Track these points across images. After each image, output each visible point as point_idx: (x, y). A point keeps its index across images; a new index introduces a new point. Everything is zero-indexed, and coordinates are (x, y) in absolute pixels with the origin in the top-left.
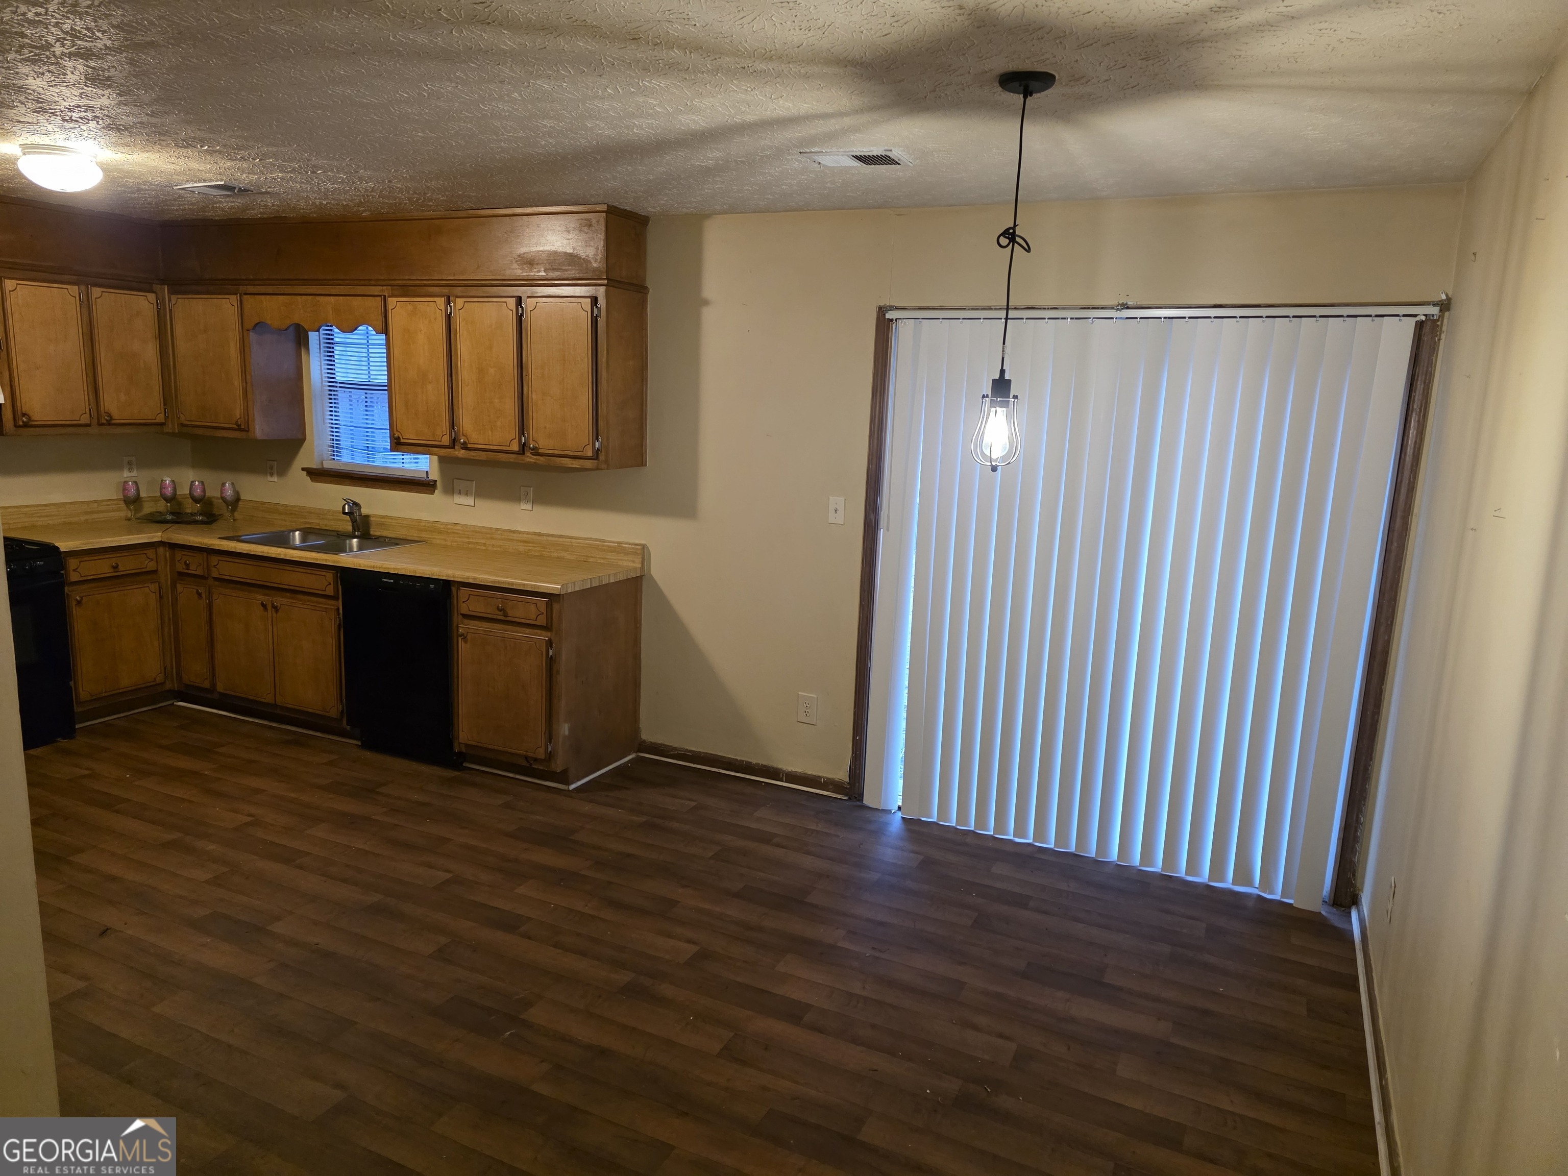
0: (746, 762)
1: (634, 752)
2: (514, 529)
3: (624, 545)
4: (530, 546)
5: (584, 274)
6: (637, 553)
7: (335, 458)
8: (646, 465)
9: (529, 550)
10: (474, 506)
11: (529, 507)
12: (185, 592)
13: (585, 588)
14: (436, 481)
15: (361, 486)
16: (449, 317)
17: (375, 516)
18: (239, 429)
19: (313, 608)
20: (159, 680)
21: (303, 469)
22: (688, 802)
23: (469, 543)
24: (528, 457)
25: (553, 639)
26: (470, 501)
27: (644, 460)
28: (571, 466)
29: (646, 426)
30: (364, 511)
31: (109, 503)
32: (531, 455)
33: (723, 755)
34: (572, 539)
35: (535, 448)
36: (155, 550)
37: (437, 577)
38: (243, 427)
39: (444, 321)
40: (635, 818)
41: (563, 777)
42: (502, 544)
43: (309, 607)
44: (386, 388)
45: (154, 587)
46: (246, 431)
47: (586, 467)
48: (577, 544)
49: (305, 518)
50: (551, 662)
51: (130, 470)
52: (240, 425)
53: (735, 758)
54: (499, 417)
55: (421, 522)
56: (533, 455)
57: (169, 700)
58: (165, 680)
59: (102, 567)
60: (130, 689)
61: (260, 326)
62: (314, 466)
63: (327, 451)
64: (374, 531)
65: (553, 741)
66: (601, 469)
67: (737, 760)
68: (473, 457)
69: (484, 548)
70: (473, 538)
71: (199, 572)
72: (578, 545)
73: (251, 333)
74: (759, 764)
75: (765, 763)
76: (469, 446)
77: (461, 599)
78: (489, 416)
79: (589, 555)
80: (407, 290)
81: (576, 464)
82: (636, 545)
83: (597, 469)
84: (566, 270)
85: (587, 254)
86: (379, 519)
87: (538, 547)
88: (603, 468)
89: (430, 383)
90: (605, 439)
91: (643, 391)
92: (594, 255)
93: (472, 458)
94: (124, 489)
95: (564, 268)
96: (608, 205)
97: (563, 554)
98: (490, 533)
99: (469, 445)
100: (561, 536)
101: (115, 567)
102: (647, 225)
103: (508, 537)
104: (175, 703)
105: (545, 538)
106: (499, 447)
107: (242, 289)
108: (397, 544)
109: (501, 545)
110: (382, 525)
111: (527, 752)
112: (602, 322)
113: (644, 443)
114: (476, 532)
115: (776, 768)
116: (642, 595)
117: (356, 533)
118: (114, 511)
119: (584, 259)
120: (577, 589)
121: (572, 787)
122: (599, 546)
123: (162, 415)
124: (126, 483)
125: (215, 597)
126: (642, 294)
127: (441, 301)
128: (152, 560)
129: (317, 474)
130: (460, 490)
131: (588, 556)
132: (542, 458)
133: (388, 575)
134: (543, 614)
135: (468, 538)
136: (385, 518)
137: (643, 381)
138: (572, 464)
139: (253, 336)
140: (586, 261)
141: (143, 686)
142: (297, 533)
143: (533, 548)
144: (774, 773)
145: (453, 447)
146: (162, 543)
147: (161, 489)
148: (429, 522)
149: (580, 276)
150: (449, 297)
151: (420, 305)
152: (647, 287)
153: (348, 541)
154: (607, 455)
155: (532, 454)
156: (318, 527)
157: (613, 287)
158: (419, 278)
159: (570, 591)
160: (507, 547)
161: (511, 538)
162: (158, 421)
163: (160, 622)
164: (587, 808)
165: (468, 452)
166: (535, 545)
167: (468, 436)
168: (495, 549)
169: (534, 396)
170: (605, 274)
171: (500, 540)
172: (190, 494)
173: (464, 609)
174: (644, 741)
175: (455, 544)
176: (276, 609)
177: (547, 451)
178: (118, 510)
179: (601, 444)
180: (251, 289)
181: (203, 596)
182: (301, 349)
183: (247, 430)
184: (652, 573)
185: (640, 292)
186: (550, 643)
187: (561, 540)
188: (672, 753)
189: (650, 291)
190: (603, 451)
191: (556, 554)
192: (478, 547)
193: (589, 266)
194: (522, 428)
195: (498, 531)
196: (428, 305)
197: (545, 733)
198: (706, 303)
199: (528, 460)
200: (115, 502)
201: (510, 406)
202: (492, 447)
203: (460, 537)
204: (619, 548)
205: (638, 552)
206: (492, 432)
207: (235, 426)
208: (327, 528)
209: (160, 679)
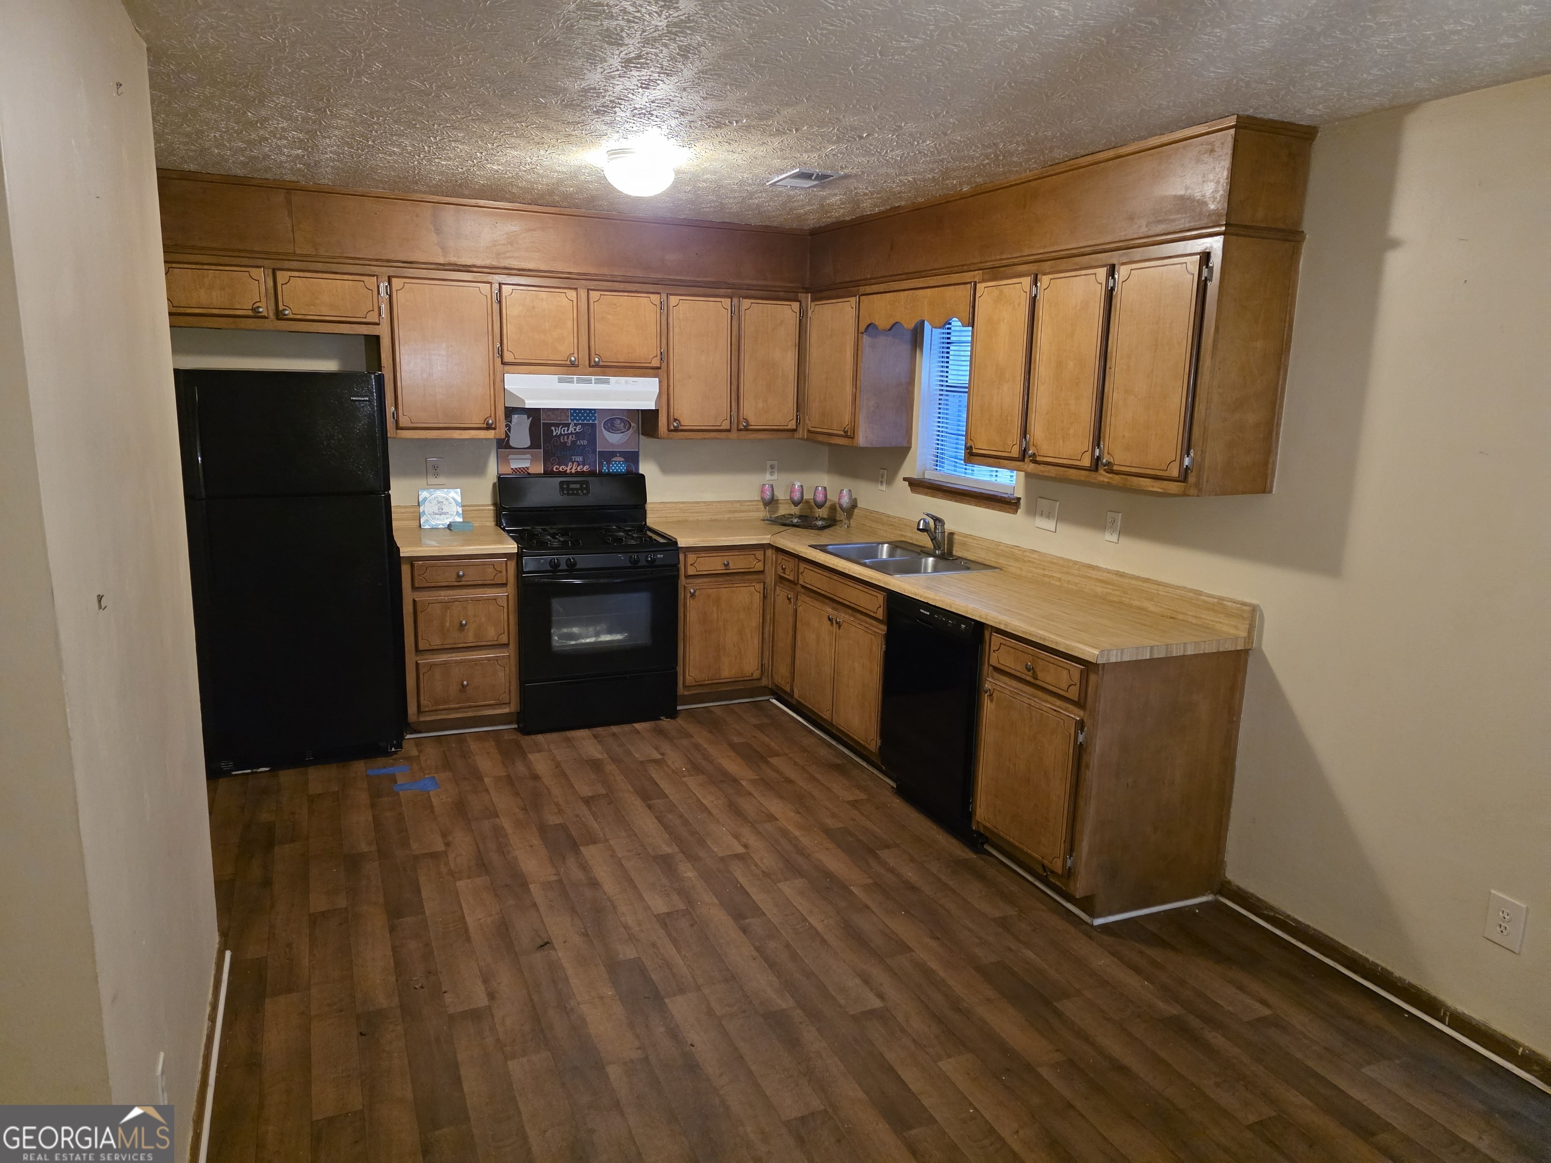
0: (1382, 968)
1: (1212, 892)
2: (1095, 564)
3: (1226, 603)
4: (1108, 588)
5: (1195, 222)
6: (1243, 617)
7: (938, 468)
8: (1270, 492)
9: (1108, 593)
10: (1055, 532)
11: (1114, 538)
12: (782, 594)
13: (1140, 658)
14: (1020, 499)
15: (951, 500)
16: (1034, 300)
17: (961, 534)
18: (846, 435)
19: (865, 629)
20: (755, 676)
21: (905, 479)
22: (1257, 1005)
23: (1044, 576)
24: (1101, 475)
25: (1086, 720)
26: (1050, 525)
27: (1268, 485)
28: (1151, 489)
29: (1278, 434)
30: (949, 527)
31: (750, 504)
32: (1104, 473)
33: (1345, 944)
34: (1159, 585)
35: (1109, 464)
36: (763, 552)
37: (970, 617)
38: (849, 434)
39: (1028, 305)
40: (1161, 1004)
41: (1088, 904)
42: (1078, 581)
43: (863, 628)
44: (967, 390)
45: (759, 587)
46: (851, 438)
47: (1170, 492)
48: (1164, 593)
49: (901, 531)
50: (1080, 751)
51: (772, 473)
52: (847, 431)
53: (1364, 955)
54: (1073, 422)
55: (1000, 545)
56: (1107, 472)
57: (765, 696)
58: (761, 677)
59: (715, 564)
60: (729, 680)
61: (871, 328)
62: (915, 475)
63: (930, 462)
64: (957, 552)
65: (1074, 854)
66: (1189, 496)
67: (1367, 960)
68: (1043, 472)
69: (1058, 583)
70: (1049, 570)
71: (791, 578)
72: (1167, 594)
73: (865, 336)
74: (1405, 980)
75: (1414, 981)
76: (1037, 459)
77: (993, 648)
78: (1062, 421)
79: (1179, 610)
80: (996, 272)
81: (1156, 486)
82: (1244, 604)
83: (1185, 495)
84: (1174, 220)
85: (1203, 192)
86: (962, 538)
87: (1118, 590)
88: (1192, 494)
89: (1007, 382)
90: (1199, 453)
91: (1278, 383)
92: (1213, 192)
93: (1041, 474)
94: (763, 491)
95: (1172, 217)
96: (1238, 115)
97: (1147, 604)
98: (1067, 565)
99: (1038, 457)
100: (1147, 580)
101: (727, 565)
102: (1313, 140)
103: (1087, 574)
104: (771, 700)
105: (1127, 581)
106: (1069, 460)
107: (862, 289)
108: (968, 569)
109: (1078, 583)
110: (964, 544)
111: (1043, 858)
112: (1213, 287)
113: (1271, 461)
114: (1053, 563)
115: (1435, 999)
116: (1245, 677)
117: (937, 552)
118: (753, 511)
119: (1198, 201)
120: (1126, 658)
121: (1098, 922)
122: (1191, 599)
123: (794, 422)
124: (764, 485)
125: (799, 603)
126: (1293, 243)
127: (1027, 281)
128: (760, 561)
129: (917, 485)
130: (1042, 511)
131: (1176, 611)
132: (1117, 477)
133: (927, 606)
134: (1076, 685)
135: (1044, 569)
136: (967, 537)
137: (1279, 369)
138: (1153, 487)
139: (866, 339)
140: (1203, 203)
141: (741, 679)
142: (886, 546)
143: (1111, 591)
144: (1432, 1006)
145: (1023, 460)
146: (770, 546)
147: (791, 492)
148: (1007, 546)
149: (1190, 226)
150: (1037, 275)
151: (1006, 289)
152: (1302, 232)
153: (923, 560)
154: (1199, 477)
155: (1105, 470)
156: (911, 541)
157: (1237, 235)
158: (1010, 257)
159: (1114, 661)
160: (1084, 586)
161: (1089, 575)
162: (789, 427)
163: (761, 621)
164: (1102, 961)
165: (1037, 466)
166: (1114, 588)
167: (1038, 447)
168: (1070, 586)
169: (1114, 396)
170: (1225, 217)
171: (1077, 576)
172: (791, 498)
173: (993, 661)
174: (1229, 882)
175: (1030, 575)
176: (839, 625)
177: (1123, 469)
178: (757, 510)
179: (1193, 461)
180: (868, 289)
181: (792, 600)
182: (916, 350)
183: (852, 436)
184: (1264, 648)
185: (1287, 240)
186: (1081, 725)
187: (1145, 585)
188: (1266, 912)
189: (1307, 236)
190: (1194, 470)
191: (1136, 603)
192: (1052, 582)
193: (1204, 210)
194: (1098, 439)
195: (1076, 564)
196: (1014, 288)
197: (1064, 842)
198: (1394, 244)
199: (1101, 479)
200: (755, 503)
201: (1086, 409)
202: (1061, 461)
203: (1036, 568)
204: (1219, 606)
205: (1245, 615)
206: (1064, 441)
207: (842, 433)
208: (918, 543)
209: (757, 675)
